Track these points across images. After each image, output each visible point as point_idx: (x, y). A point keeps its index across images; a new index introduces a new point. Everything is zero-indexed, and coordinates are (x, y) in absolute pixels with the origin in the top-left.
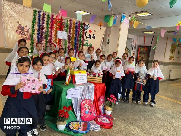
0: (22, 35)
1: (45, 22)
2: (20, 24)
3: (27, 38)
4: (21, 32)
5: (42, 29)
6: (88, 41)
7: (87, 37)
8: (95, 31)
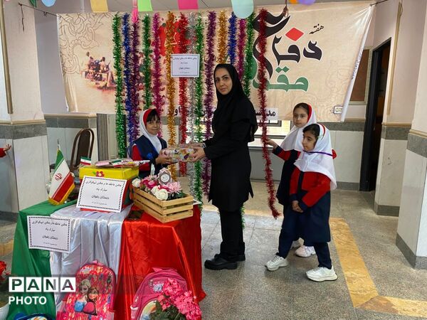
0: (97, 82)
1: (141, 39)
2: (91, 58)
3: (108, 86)
4: (94, 75)
5: (136, 59)
6: (286, 69)
7: (280, 58)
8: (319, 27)
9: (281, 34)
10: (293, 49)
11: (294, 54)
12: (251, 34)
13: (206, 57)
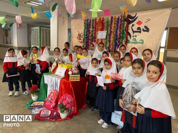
0: (80, 40)
1: (91, 26)
2: (79, 33)
3: (82, 41)
4: (79, 38)
8: (149, 20)
9: (135, 23)
10: (139, 28)
11: (139, 30)
12: (124, 24)
13: (109, 32)
